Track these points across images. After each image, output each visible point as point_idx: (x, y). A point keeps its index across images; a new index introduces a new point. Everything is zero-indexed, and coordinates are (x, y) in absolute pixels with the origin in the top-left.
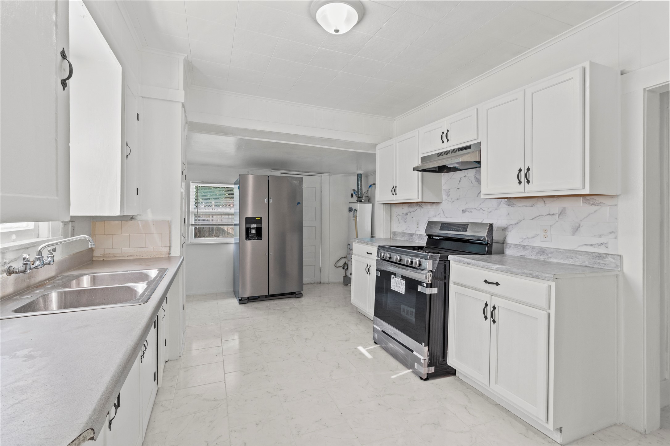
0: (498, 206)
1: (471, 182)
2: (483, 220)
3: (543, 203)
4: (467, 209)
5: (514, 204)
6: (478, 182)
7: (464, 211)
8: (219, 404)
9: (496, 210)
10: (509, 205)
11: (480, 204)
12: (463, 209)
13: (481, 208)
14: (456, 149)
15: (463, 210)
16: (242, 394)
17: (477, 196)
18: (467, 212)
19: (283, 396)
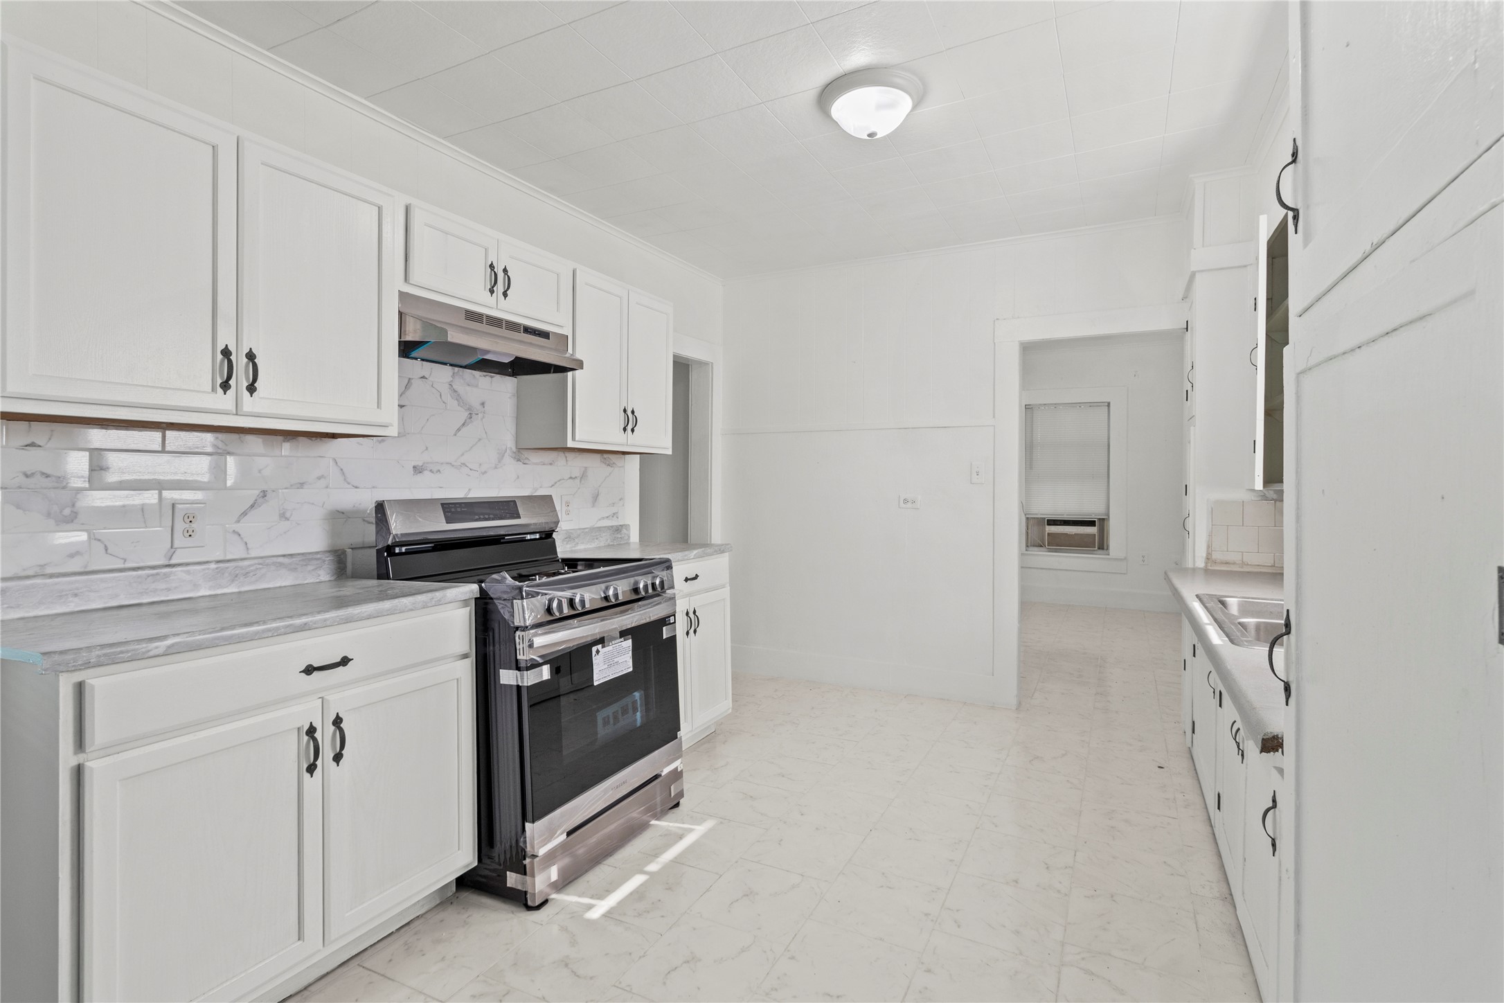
0: (499, 462)
1: (439, 397)
2: (470, 490)
3: (564, 458)
4: (428, 463)
5: (527, 458)
6: (457, 399)
7: (418, 470)
8: (1083, 959)
9: (496, 468)
10: (519, 460)
11: (463, 455)
12: (416, 464)
13: (464, 464)
14: (519, 325)
15: (414, 467)
16: (1021, 954)
17: (455, 435)
18: (426, 473)
19: (934, 899)
